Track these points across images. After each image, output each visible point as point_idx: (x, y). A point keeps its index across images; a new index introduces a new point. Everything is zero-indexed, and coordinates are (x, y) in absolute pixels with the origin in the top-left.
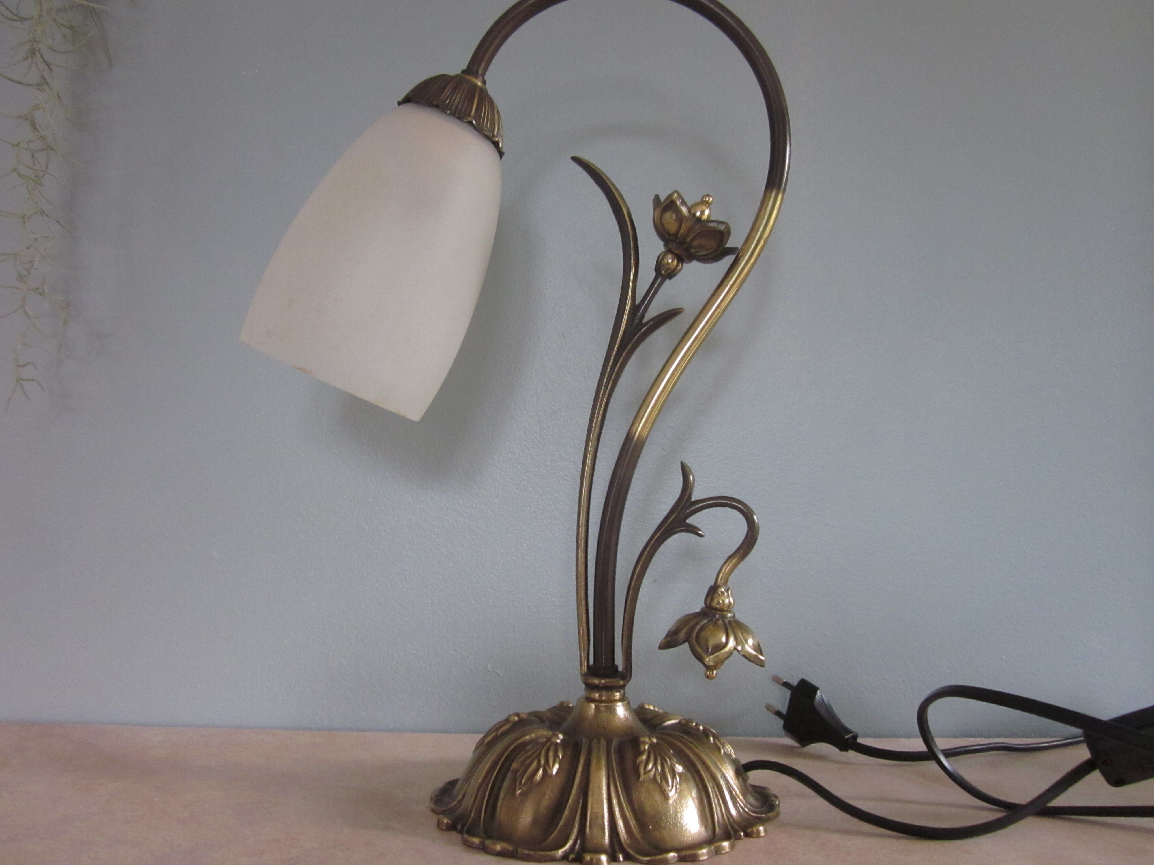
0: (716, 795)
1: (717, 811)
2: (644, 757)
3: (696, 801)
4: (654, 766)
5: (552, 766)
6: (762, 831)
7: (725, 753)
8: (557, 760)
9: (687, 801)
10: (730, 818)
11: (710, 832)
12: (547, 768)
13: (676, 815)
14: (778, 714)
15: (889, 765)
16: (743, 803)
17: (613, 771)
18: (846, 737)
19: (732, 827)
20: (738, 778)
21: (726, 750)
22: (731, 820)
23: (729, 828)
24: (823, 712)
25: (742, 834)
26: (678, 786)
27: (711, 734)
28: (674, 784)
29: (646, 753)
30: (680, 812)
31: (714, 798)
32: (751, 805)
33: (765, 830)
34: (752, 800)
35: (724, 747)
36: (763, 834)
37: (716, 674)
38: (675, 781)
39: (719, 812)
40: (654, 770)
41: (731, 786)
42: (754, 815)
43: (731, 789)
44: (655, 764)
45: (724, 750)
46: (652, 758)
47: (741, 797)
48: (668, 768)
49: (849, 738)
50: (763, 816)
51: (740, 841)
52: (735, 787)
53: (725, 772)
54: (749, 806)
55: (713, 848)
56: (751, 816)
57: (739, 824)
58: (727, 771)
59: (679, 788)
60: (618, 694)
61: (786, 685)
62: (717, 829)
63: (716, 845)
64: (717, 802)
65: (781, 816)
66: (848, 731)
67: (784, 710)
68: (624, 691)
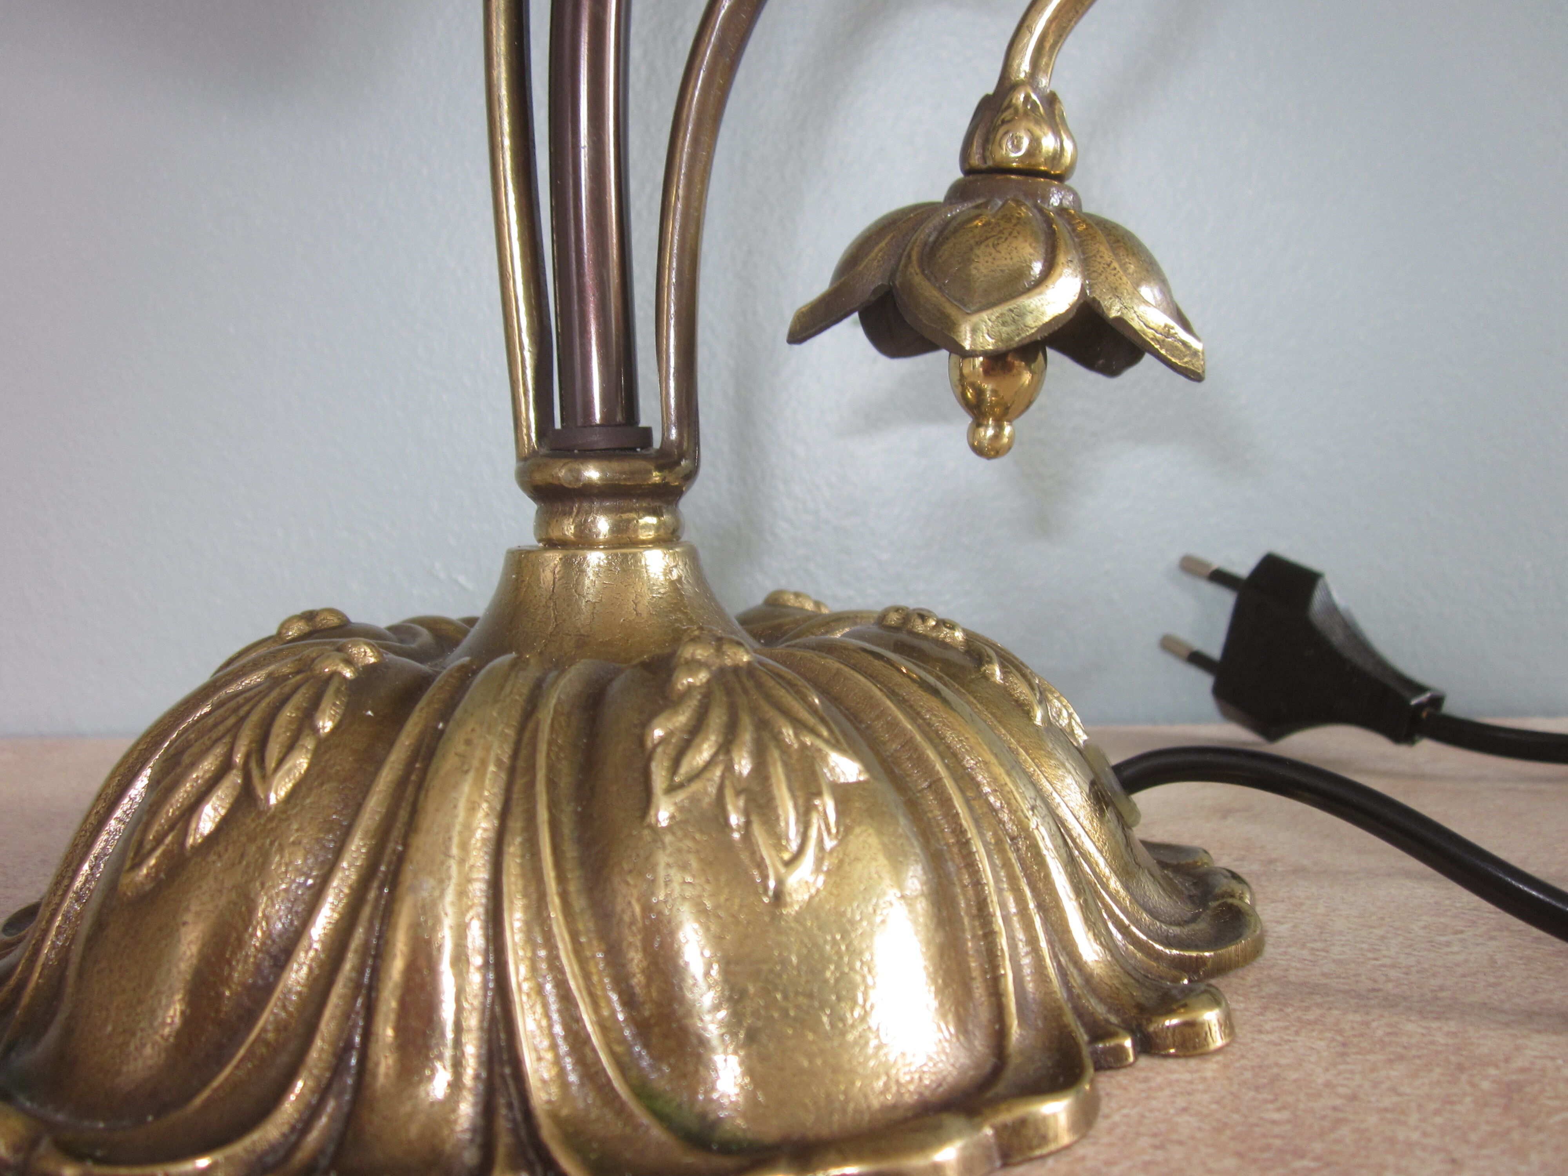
0: (1012, 879)
1: (1013, 947)
2: (682, 718)
3: (922, 905)
4: (721, 757)
5: (273, 765)
6: (1216, 1030)
7: (1046, 719)
8: (310, 744)
9: (871, 909)
10: (1072, 970)
11: (980, 1044)
12: (255, 773)
13: (816, 972)
14: (1197, 659)
15: (1548, 780)
16: (1124, 910)
17: (531, 785)
18: (1414, 702)
19: (1080, 1013)
20: (1102, 812)
21: (1052, 713)
22: (1076, 980)
23: (1070, 1018)
24: (1337, 638)
25: (1128, 1043)
26: (829, 844)
27: (992, 653)
28: (813, 833)
29: (694, 702)
30: (835, 958)
31: (1000, 891)
32: (1153, 913)
33: (1228, 1025)
34: (1155, 895)
35: (1043, 701)
36: (1217, 1040)
37: (1012, 438)
38: (816, 821)
39: (1023, 949)
40: (718, 772)
41: (1074, 841)
42: (1167, 951)
43: (1076, 853)
44: (726, 747)
45: (1046, 711)
46: (717, 718)
47: (1114, 884)
48: (785, 764)
49: (1420, 707)
50: (1207, 954)
51: (1120, 1077)
52: (1089, 846)
53: (1048, 787)
54: (1146, 917)
55: (988, 1131)
56: (1158, 957)
57: (1112, 1001)
58: (1059, 785)
59: (832, 850)
60: (652, 520)
61: (1220, 577)
62: (1015, 1030)
63: (1008, 1115)
64: (1013, 909)
65: (1269, 951)
66: (1420, 689)
67: (1214, 649)
68: (675, 513)
